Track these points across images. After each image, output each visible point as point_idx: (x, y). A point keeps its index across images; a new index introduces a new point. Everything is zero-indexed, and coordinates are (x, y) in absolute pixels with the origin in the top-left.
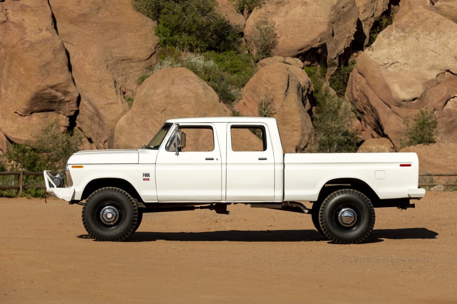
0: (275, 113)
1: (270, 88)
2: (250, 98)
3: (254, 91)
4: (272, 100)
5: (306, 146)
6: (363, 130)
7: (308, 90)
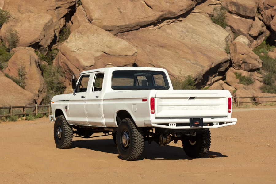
0: (26, 74)
1: (22, 62)
2: (12, 67)
3: (14, 63)
4: (24, 68)
5: (42, 90)
6: (65, 81)
7: (39, 63)
